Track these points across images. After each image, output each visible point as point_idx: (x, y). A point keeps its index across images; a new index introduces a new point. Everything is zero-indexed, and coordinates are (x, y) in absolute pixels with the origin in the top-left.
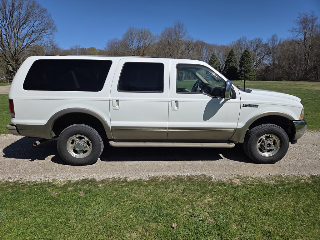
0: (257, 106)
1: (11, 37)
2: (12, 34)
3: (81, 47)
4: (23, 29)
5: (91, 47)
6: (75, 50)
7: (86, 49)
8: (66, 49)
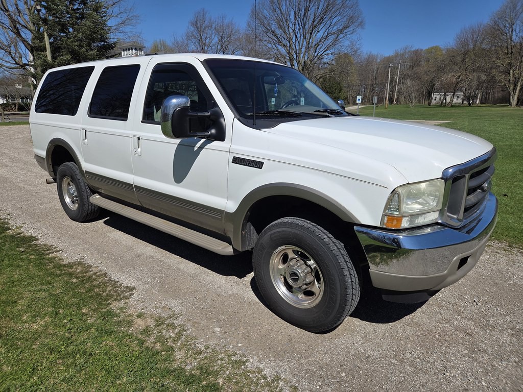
0: (259, 165)
1: (302, 47)
2: (303, 42)
3: (413, 49)
4: (318, 32)
5: (432, 46)
6: (403, 55)
7: (421, 50)
8: (388, 56)
